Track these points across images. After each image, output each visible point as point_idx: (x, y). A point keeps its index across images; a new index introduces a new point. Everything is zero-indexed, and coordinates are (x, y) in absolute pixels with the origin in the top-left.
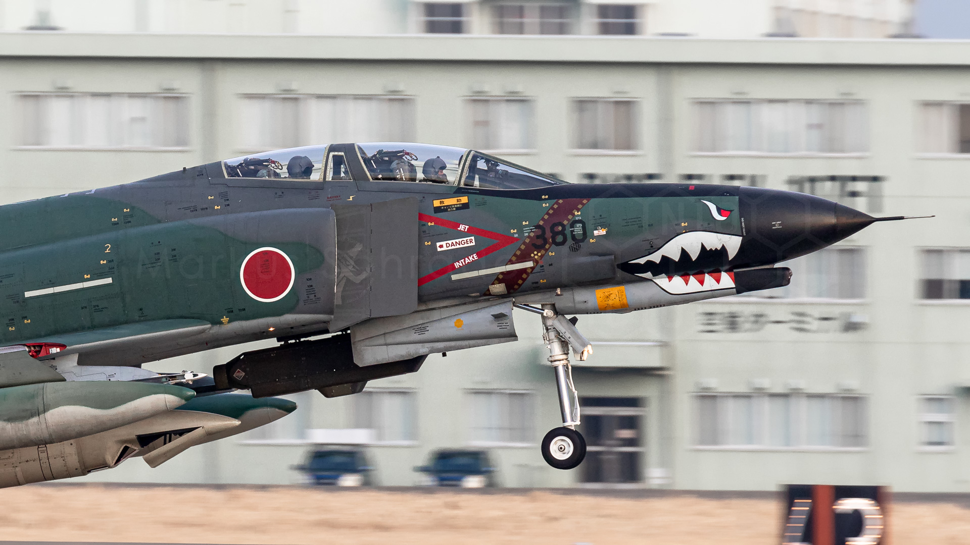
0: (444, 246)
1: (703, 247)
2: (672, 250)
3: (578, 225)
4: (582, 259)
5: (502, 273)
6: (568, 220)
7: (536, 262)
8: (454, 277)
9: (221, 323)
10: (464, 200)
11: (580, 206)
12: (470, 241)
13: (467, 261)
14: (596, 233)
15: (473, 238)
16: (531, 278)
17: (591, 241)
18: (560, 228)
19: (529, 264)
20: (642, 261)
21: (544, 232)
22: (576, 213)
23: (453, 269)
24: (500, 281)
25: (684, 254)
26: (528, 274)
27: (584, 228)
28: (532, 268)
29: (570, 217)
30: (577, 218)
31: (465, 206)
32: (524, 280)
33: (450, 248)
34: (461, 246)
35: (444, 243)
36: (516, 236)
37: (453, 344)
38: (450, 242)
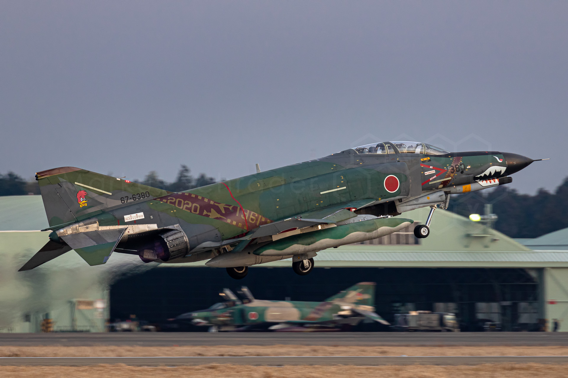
0: (427, 173)
1: (496, 171)
2: (487, 173)
3: (462, 165)
4: (464, 176)
5: (443, 181)
6: (459, 163)
7: (452, 177)
8: (430, 183)
9: (378, 200)
10: (429, 158)
11: (461, 159)
12: (434, 172)
13: (434, 178)
14: (468, 167)
15: (434, 170)
16: (450, 183)
17: (467, 170)
18: (458, 166)
19: (450, 178)
20: (479, 176)
21: (453, 168)
22: (461, 161)
23: (429, 181)
24: (442, 184)
25: (490, 173)
26: (450, 181)
27: (464, 166)
28: (451, 179)
29: (460, 163)
30: (462, 163)
31: (430, 160)
32: (448, 183)
33: (429, 174)
34: (432, 173)
35: (427, 172)
36: (446, 169)
37: (425, 205)
38: (428, 172)
